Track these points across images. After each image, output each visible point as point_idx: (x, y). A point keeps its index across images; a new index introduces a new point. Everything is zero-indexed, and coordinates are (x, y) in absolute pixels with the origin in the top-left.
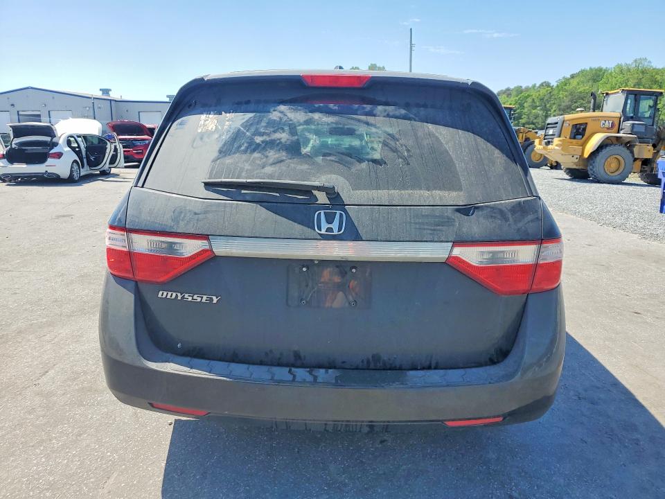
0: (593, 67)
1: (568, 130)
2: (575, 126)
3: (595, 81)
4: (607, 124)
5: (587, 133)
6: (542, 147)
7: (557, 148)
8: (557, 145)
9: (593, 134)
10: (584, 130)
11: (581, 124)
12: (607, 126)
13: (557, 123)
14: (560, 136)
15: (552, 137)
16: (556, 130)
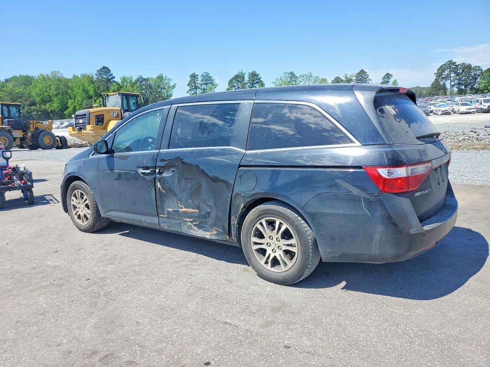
0: (22, 75)
1: (93, 120)
2: (97, 116)
3: (26, 85)
4: (115, 115)
5: (105, 121)
6: (75, 132)
7: (90, 132)
8: (90, 130)
9: (109, 121)
10: (103, 118)
11: (100, 115)
12: (115, 116)
13: (85, 115)
14: (89, 124)
15: (84, 125)
16: (86, 120)
